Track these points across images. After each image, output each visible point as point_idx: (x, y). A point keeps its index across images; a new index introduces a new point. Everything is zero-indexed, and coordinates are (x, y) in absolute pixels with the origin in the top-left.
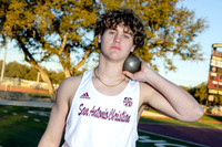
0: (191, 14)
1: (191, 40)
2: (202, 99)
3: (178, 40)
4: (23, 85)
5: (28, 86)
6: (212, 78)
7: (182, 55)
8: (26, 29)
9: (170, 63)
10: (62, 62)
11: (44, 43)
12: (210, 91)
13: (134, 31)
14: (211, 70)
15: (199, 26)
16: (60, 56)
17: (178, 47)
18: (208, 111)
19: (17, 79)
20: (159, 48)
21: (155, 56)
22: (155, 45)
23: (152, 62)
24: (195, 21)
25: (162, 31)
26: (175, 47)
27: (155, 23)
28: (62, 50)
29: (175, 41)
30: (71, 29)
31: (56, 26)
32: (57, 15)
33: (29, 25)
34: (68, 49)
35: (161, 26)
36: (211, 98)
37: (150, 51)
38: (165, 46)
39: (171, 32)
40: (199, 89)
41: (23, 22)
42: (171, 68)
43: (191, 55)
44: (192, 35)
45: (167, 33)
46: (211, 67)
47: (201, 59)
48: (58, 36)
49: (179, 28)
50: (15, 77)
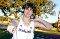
0: (52, 2)
1: (52, 10)
2: (56, 26)
3: (49, 10)
4: (4, 22)
5: (5, 23)
6: (59, 20)
7: (50, 14)
8: (4, 6)
9: (46, 16)
10: (15, 16)
11: (9, 11)
12: (58, 24)
13: (33, 9)
14: (58, 18)
15: (55, 6)
16: (14, 14)
17: (49, 12)
18: (58, 30)
19: (2, 21)
20: (43, 12)
21: (42, 14)
22: (42, 11)
23: (41, 16)
24: (54, 4)
25: (44, 7)
26: (48, 12)
27: (42, 5)
28: (15, 12)
29: (48, 10)
30: (17, 7)
31: (13, 6)
32: (13, 3)
33: (5, 5)
34: (17, 12)
35: (44, 6)
36: (59, 26)
37: (41, 13)
38: (45, 11)
39: (47, 7)
40: (55, 24)
41: (3, 5)
42: (47, 18)
43: (52, 14)
44: (53, 8)
45: (45, 7)
46: (59, 17)
47: (56, 15)
48: (14, 9)
49: (49, 6)
50: (2, 20)
